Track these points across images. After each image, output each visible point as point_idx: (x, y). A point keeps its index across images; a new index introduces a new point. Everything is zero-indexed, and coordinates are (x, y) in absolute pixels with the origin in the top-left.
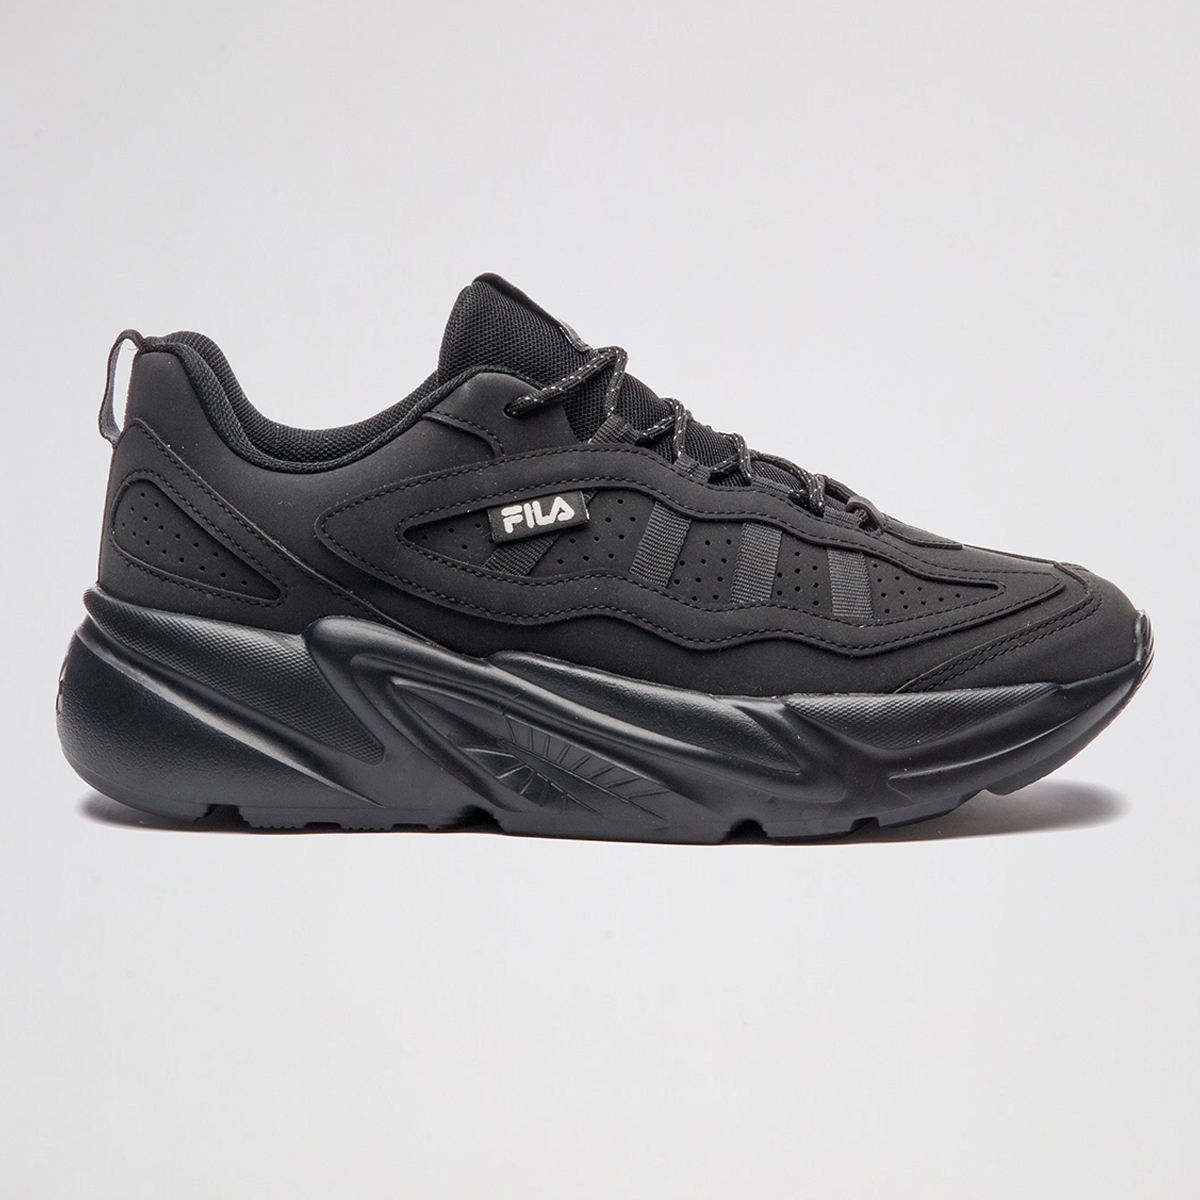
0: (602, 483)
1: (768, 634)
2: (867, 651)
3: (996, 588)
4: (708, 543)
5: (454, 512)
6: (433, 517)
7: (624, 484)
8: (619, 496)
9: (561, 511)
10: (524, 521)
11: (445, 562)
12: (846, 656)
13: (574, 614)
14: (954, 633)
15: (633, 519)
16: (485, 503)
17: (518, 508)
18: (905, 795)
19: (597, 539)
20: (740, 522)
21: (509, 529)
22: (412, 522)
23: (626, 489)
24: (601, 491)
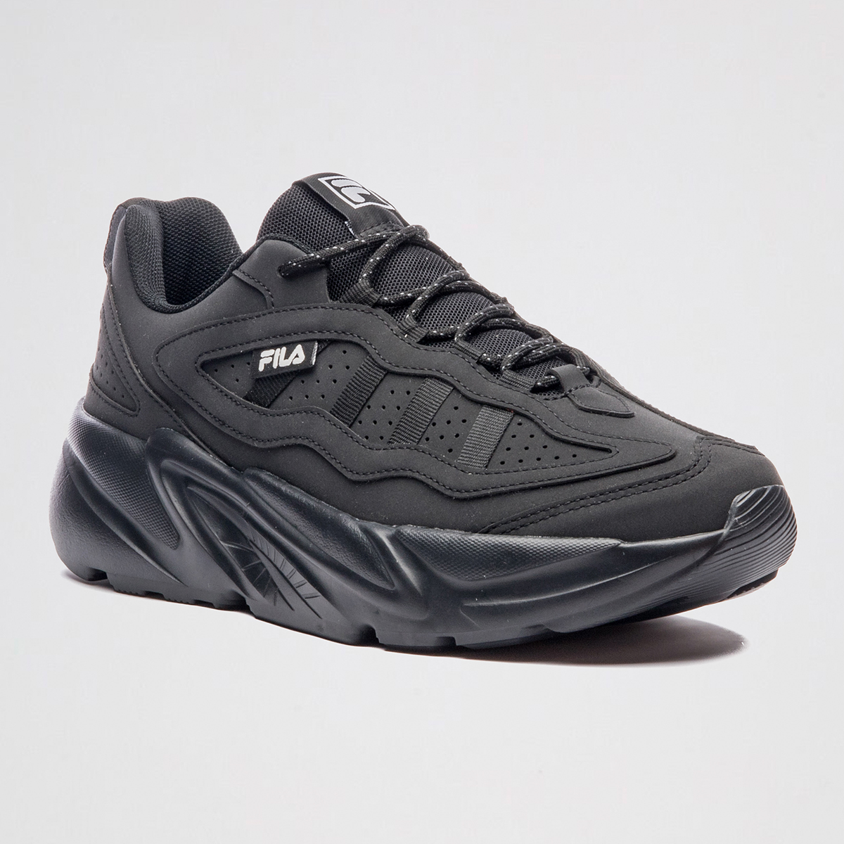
0: (334, 336)
1: (402, 473)
2: (466, 495)
3: (610, 451)
4: (392, 392)
5: (233, 351)
6: (221, 354)
7: (349, 338)
8: (344, 347)
9: (297, 356)
10: (272, 362)
11: (221, 391)
12: (450, 498)
13: (287, 442)
14: (546, 486)
15: (348, 368)
16: (252, 346)
17: (271, 352)
18: (473, 622)
19: (318, 382)
20: (423, 377)
21: (261, 368)
22: (206, 357)
23: (351, 342)
24: (333, 342)
